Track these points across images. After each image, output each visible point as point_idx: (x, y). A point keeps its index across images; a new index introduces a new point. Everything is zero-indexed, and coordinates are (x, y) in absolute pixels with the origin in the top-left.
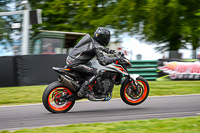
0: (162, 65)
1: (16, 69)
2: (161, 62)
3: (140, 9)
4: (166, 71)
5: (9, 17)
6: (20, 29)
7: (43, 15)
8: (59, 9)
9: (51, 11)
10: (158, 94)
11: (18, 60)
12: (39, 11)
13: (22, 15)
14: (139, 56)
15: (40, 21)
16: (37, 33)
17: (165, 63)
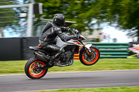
0: (132, 47)
1: (22, 47)
2: (131, 45)
3: (117, 4)
4: (134, 51)
5: (18, 8)
6: (26, 18)
7: (43, 8)
8: (56, 3)
9: (50, 4)
10: (128, 68)
11: (24, 41)
12: (41, 5)
13: (27, 7)
14: (115, 40)
15: (41, 12)
16: (39, 21)
17: (134, 45)
